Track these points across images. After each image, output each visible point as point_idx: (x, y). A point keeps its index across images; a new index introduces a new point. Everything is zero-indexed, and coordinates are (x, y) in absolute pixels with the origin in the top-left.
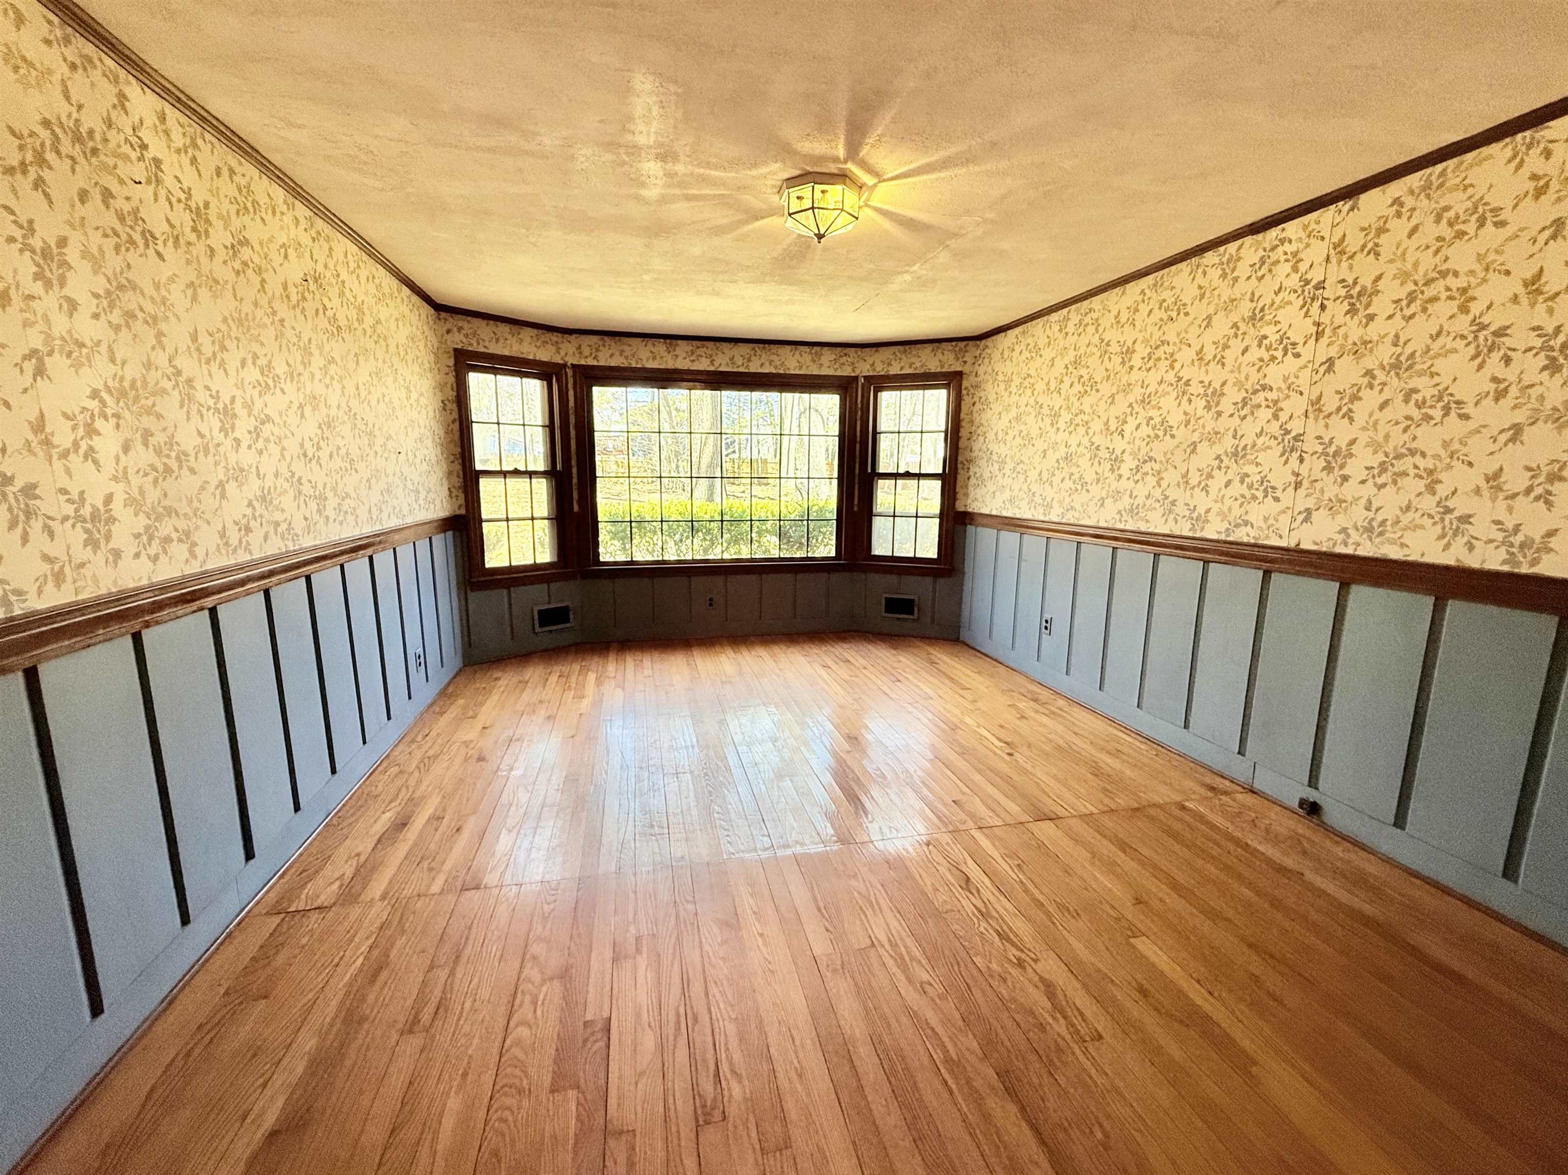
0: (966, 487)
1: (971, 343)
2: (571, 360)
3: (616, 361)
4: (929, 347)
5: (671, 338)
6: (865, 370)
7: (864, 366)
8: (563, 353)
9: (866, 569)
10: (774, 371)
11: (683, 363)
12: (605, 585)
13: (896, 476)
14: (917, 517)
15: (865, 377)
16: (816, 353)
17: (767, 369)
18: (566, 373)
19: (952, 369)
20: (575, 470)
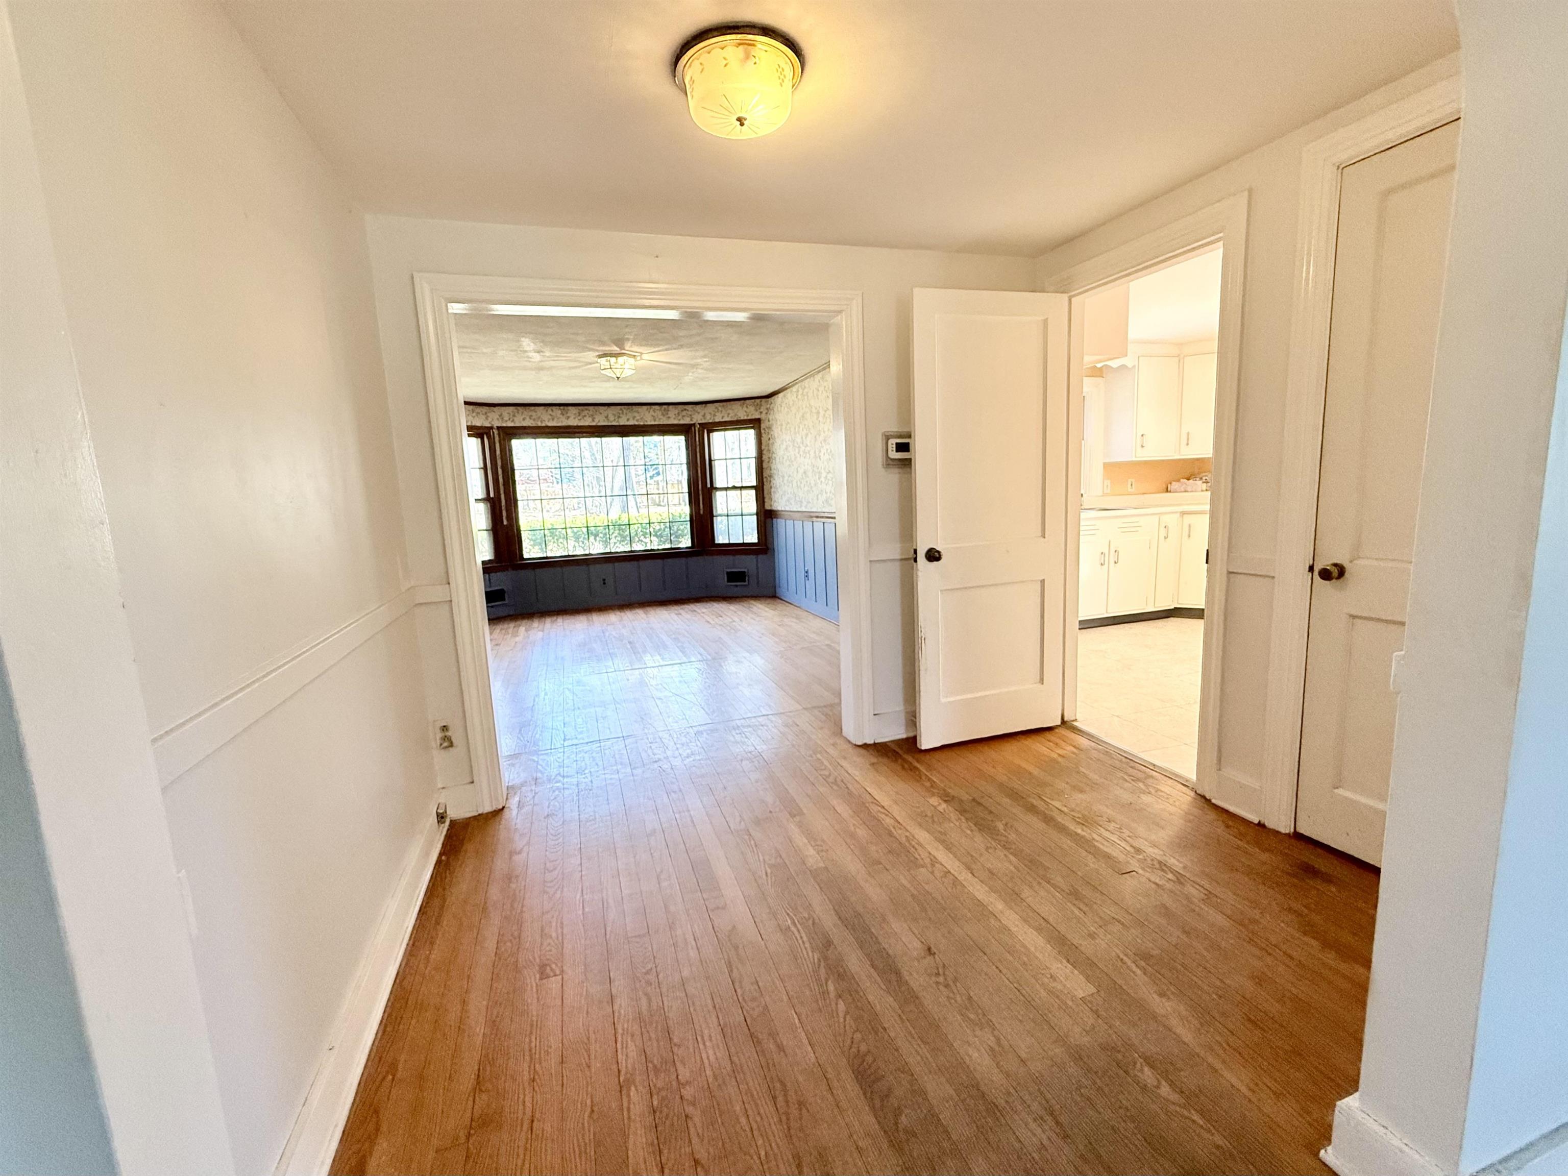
0: (770, 493)
1: (764, 400)
2: (497, 424)
3: (528, 423)
4: (738, 403)
5: (564, 405)
6: (699, 419)
7: (698, 417)
8: (490, 419)
9: (712, 553)
10: (637, 423)
11: (573, 422)
12: (529, 573)
13: (726, 489)
14: (742, 515)
15: (699, 424)
16: (665, 409)
17: (631, 423)
18: (493, 433)
19: (753, 417)
20: (503, 496)
